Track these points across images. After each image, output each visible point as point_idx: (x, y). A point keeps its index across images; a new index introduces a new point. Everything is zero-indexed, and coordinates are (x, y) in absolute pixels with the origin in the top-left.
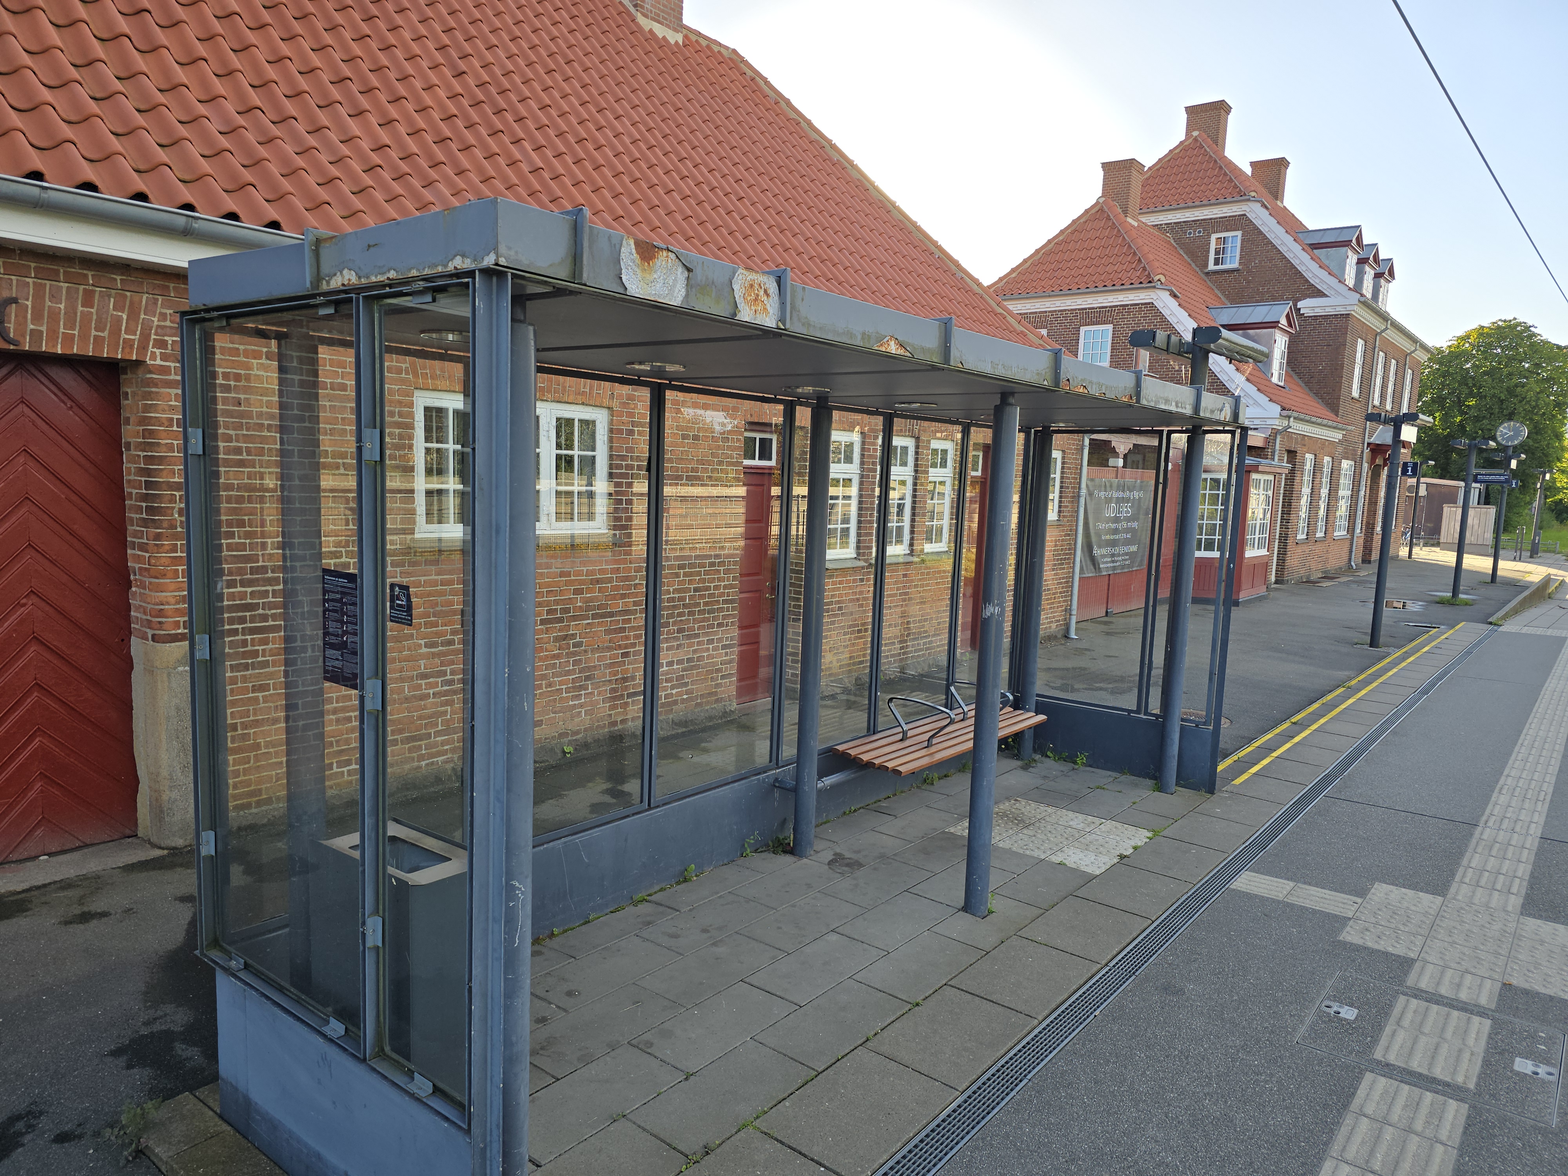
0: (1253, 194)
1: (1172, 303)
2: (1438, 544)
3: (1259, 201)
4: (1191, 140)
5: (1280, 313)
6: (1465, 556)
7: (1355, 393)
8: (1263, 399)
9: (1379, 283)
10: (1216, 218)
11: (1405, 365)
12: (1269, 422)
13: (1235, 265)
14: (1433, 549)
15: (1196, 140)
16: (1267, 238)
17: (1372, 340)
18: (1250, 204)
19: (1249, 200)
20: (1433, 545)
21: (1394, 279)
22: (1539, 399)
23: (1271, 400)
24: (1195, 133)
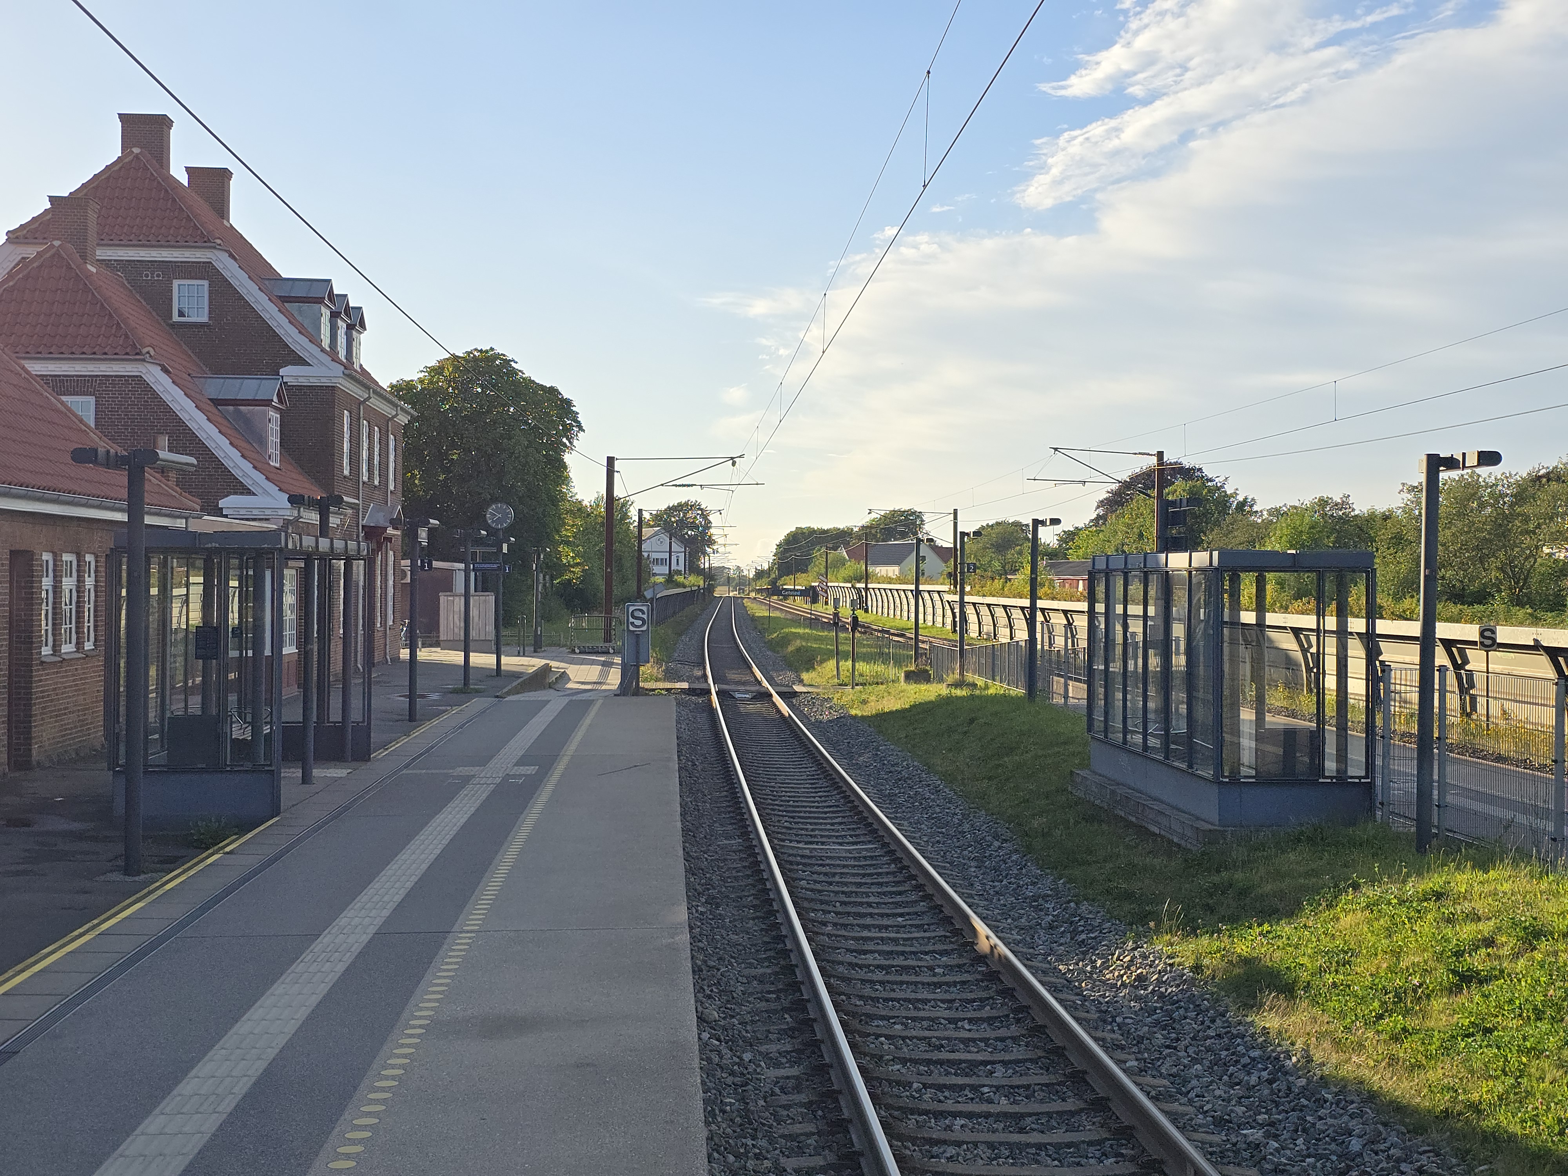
0: (219, 241)
1: (165, 380)
2: (437, 644)
3: (226, 251)
4: (131, 157)
5: (269, 389)
6: (471, 654)
7: (346, 472)
8: (272, 489)
9: (351, 335)
10: (175, 262)
11: (388, 431)
12: (281, 512)
13: (204, 319)
14: (433, 649)
15: (137, 157)
16: (238, 293)
17: (355, 411)
18: (215, 251)
19: (215, 248)
20: (431, 646)
21: (365, 329)
22: (528, 455)
23: (280, 490)
24: (136, 150)
